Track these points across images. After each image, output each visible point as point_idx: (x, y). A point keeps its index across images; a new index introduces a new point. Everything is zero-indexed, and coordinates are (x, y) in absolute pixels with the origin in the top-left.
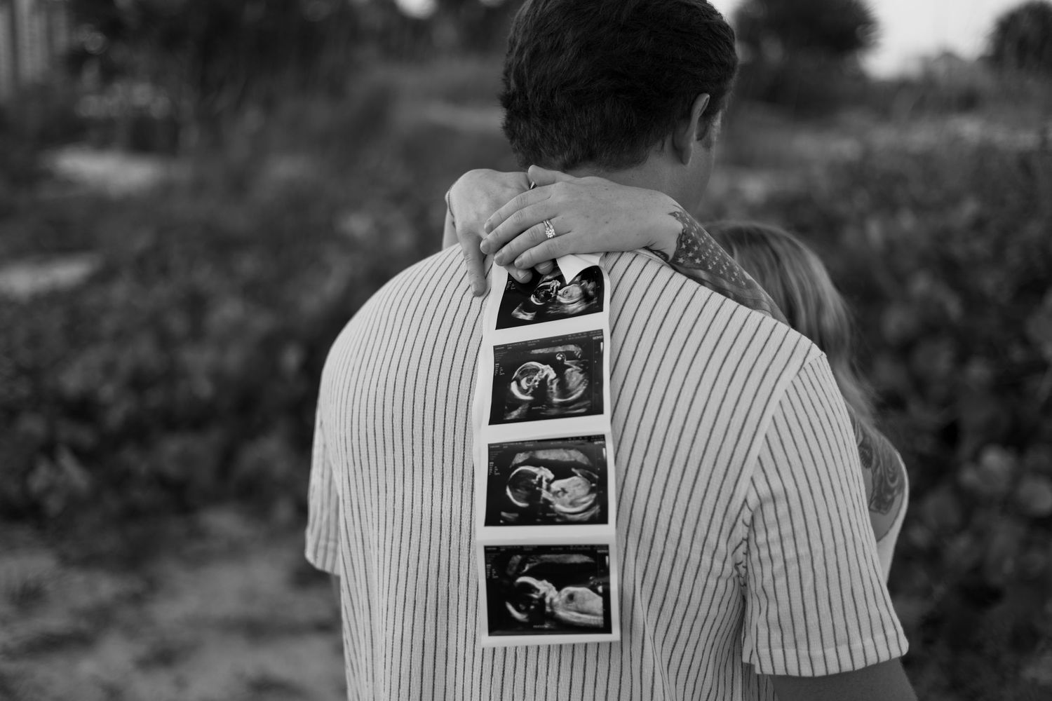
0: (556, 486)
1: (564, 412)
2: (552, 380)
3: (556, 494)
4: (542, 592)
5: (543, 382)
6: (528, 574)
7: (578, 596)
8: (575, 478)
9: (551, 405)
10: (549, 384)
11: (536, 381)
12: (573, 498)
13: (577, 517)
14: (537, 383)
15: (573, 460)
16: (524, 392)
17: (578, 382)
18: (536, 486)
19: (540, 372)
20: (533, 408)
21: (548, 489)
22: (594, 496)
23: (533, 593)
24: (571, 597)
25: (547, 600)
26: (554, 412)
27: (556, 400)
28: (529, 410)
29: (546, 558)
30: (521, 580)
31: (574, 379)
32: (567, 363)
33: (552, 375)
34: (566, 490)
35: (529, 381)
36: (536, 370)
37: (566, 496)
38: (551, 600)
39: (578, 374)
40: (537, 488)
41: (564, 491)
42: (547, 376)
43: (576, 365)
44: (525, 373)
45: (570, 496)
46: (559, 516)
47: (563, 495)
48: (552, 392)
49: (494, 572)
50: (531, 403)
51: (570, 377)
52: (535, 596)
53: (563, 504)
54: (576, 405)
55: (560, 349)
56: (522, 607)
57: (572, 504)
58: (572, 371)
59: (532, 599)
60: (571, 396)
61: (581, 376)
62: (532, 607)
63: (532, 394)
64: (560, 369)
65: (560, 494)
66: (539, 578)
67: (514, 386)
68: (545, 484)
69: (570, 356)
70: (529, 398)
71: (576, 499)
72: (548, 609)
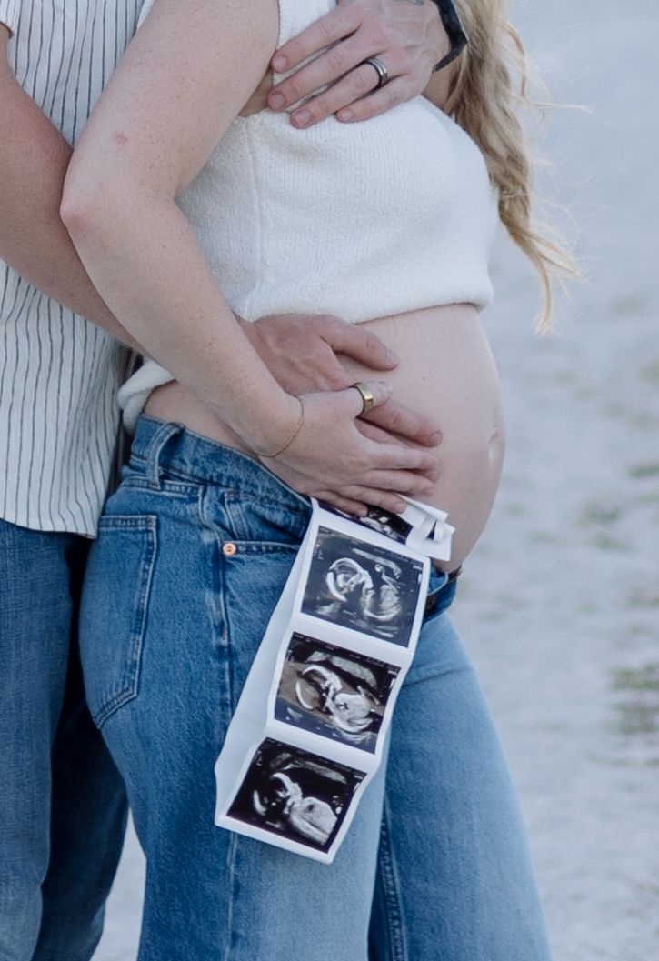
0: (342, 698)
1: (373, 628)
2: (367, 590)
3: (338, 706)
4: (288, 794)
5: (359, 587)
6: (286, 772)
7: (316, 809)
8: (358, 696)
9: (361, 616)
10: (364, 591)
11: (352, 583)
12: (351, 716)
13: (351, 737)
14: (353, 586)
15: (363, 678)
16: (340, 590)
17: (392, 604)
18: (323, 691)
19: (358, 575)
20: (345, 611)
21: (333, 699)
22: (370, 721)
23: (281, 791)
24: (311, 808)
25: (289, 803)
26: (363, 625)
27: (367, 613)
28: (341, 610)
29: (310, 766)
30: (278, 775)
31: (389, 599)
32: (385, 578)
33: (369, 584)
34: (349, 706)
35: (346, 579)
36: (354, 572)
37: (347, 712)
38: (293, 803)
39: (393, 595)
40: (324, 694)
41: (346, 706)
42: (363, 583)
43: (394, 584)
44: (343, 567)
45: (349, 713)
46: (335, 730)
47: (344, 710)
48: (364, 602)
49: (260, 759)
50: (343, 606)
51: (386, 594)
52: (281, 794)
53: (342, 719)
54: (384, 627)
55: (381, 560)
56: (266, 801)
57: (349, 722)
58: (388, 590)
59: (278, 796)
60: (382, 615)
61: (396, 599)
62: (274, 804)
63: (346, 595)
64: (378, 582)
65: (342, 708)
66: (293, 779)
67: (330, 577)
68: (331, 693)
69: (389, 572)
70: (342, 598)
71: (354, 718)
72: (286, 811)
